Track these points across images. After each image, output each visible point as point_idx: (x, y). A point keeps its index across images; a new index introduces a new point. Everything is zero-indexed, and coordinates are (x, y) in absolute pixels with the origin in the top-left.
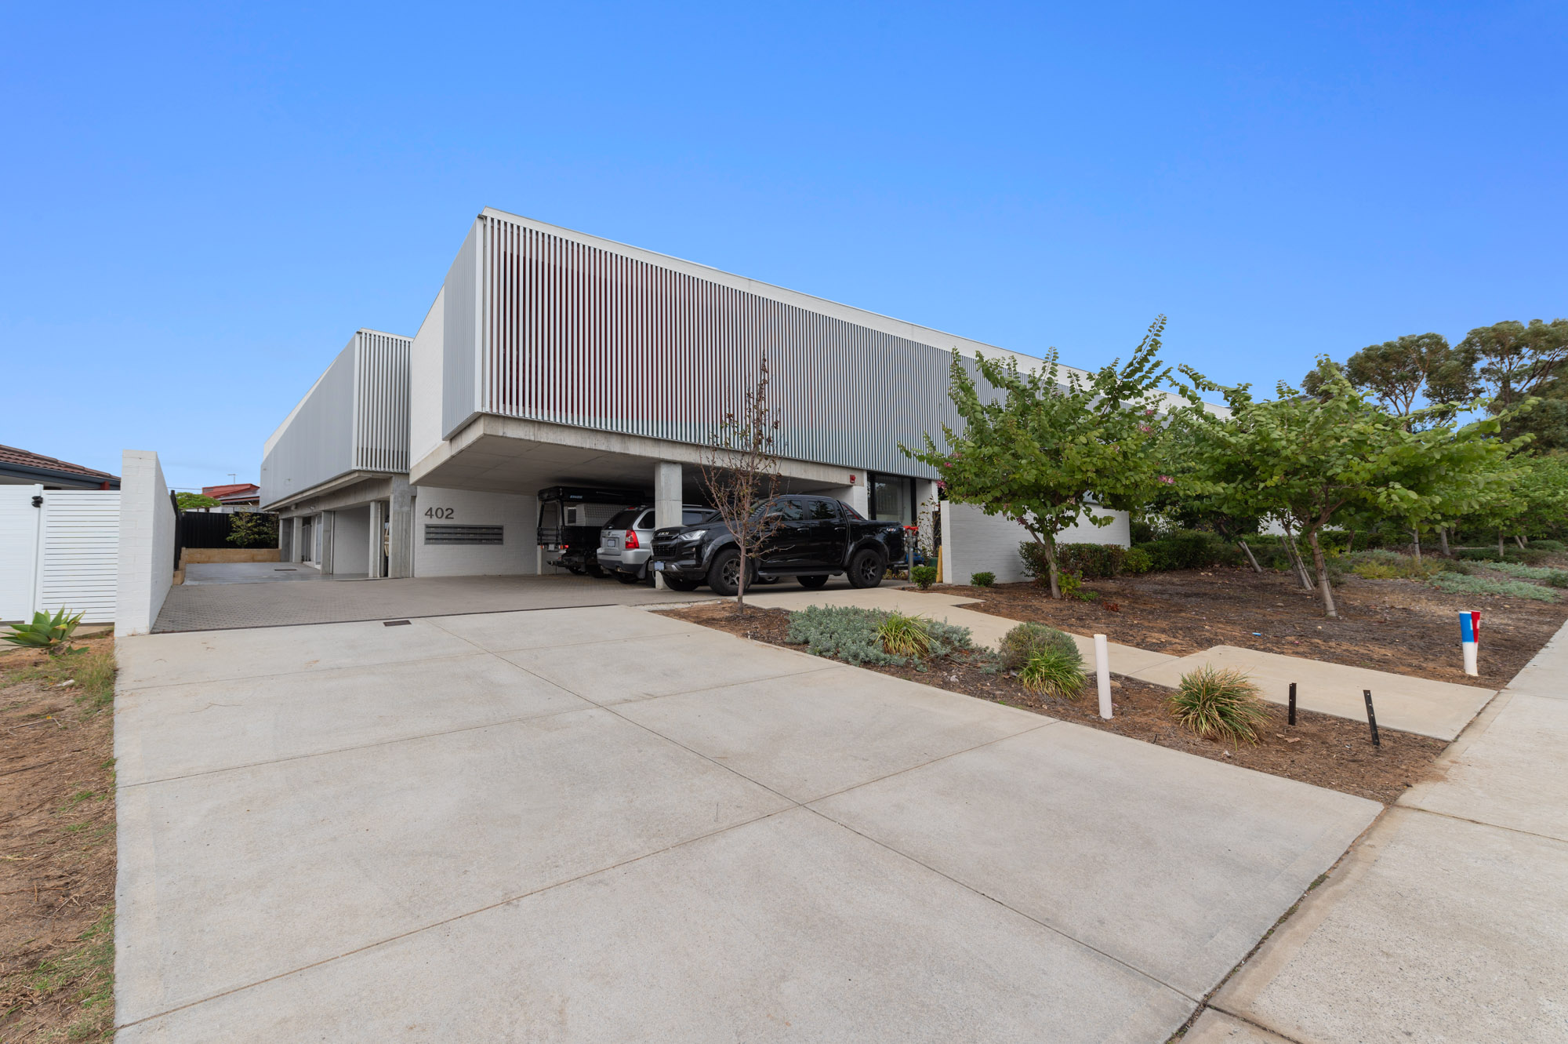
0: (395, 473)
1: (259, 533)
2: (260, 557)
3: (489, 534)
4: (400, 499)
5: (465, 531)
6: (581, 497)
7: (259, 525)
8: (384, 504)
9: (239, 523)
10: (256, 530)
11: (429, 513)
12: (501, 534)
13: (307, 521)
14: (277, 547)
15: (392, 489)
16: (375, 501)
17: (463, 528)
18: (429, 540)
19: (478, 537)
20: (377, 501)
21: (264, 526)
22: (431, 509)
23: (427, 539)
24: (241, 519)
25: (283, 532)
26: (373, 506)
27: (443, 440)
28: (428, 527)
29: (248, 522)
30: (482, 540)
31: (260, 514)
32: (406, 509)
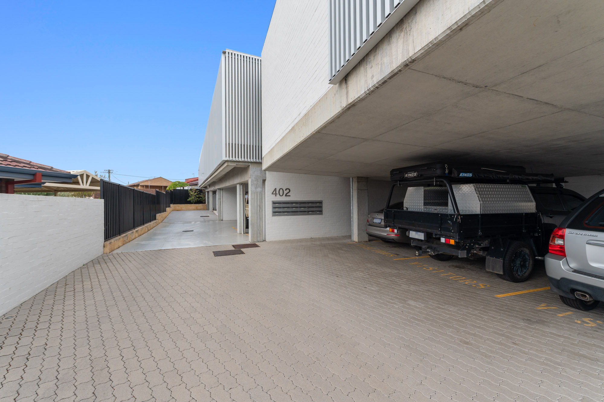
0: (251, 162)
1: (199, 198)
2: (199, 208)
3: (313, 207)
4: (255, 182)
5: (298, 205)
6: (470, 175)
7: (199, 194)
8: (245, 186)
9: (192, 193)
10: (197, 196)
11: (274, 193)
12: (321, 207)
13: (214, 192)
14: (205, 203)
15: (250, 174)
16: (239, 184)
17: (296, 203)
18: (275, 213)
19: (306, 209)
20: (241, 184)
21: (200, 194)
22: (275, 189)
23: (274, 212)
24: (192, 192)
25: (207, 197)
26: (238, 186)
27: (331, 82)
28: (274, 203)
29: (195, 193)
30: (309, 211)
31: (199, 189)
32: (259, 190)
